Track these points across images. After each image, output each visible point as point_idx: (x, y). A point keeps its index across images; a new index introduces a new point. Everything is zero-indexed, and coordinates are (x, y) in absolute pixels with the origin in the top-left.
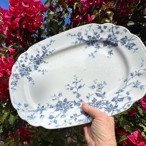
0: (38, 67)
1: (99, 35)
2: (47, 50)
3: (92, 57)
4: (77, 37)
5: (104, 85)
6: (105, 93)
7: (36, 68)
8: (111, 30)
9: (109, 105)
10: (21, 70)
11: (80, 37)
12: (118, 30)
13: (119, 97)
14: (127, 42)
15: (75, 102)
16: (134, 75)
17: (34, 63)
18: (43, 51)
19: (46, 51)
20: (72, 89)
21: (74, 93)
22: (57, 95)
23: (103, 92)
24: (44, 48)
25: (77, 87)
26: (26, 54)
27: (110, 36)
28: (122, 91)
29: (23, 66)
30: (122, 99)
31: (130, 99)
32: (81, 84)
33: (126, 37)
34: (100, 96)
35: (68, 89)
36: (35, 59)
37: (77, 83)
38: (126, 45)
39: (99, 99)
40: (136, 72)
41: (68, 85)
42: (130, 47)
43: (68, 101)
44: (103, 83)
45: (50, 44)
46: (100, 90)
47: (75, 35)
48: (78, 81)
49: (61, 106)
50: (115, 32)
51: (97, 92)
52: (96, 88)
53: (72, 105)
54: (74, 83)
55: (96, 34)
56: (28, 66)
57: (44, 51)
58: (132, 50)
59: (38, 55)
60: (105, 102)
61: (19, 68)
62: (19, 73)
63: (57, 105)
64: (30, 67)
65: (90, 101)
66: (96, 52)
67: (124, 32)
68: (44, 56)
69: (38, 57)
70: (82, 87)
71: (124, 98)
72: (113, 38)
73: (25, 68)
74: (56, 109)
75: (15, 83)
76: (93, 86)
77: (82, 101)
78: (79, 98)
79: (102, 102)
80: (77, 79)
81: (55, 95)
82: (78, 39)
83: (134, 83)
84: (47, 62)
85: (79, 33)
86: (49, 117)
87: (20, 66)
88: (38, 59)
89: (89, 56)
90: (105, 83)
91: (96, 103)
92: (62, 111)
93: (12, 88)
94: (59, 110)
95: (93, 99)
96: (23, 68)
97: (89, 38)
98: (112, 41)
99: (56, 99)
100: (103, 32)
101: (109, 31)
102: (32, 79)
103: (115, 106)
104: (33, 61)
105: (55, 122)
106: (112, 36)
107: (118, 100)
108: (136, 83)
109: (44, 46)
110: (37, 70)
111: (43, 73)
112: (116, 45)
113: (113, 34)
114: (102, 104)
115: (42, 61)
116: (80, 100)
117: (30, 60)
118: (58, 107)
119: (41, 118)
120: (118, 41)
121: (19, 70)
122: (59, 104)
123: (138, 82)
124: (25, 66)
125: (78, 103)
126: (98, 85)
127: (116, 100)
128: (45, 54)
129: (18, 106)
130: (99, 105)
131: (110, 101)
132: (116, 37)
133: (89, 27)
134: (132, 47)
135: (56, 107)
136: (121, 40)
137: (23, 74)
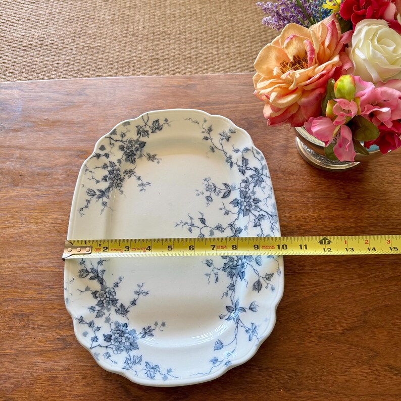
0: (122, 306)
1: (110, 162)
3: (147, 187)
4: (94, 199)
5: (210, 182)
6: (226, 185)
7: (123, 311)
8: (112, 142)
9: (250, 179)
10: (118, 349)
11: (98, 193)
12: (119, 133)
13: (240, 163)
14: (147, 128)
16: (208, 136)
17: (109, 310)
18: (91, 278)
19: (93, 270)
22: (209, 270)
23: (223, 187)
25: (202, 225)
26: (81, 320)
27: (122, 148)
28: (230, 158)
29: (108, 338)
30: (245, 160)
31: (246, 150)
32: (197, 217)
33: (137, 127)
34: (230, 192)
36: (101, 304)
37: (192, 225)
38: (150, 131)
39: (235, 195)
40: (203, 132)
42: (157, 128)
44: (206, 183)
46: (217, 190)
47: (88, 201)
48: (189, 221)
50: (120, 138)
51: (221, 195)
52: (213, 195)
55: (105, 166)
56: (113, 326)
57: (91, 275)
58: (165, 126)
59: (95, 294)
60: (243, 185)
61: (110, 351)
62: (124, 355)
63: (231, 275)
64: (118, 324)
65: (237, 209)
66: (139, 178)
67: (128, 126)
68: (102, 279)
69: (99, 295)
70: (204, 217)
71: (243, 157)
72: (129, 145)
73: (116, 335)
74: (239, 279)
75: (151, 370)
76: (208, 199)
77: (232, 223)
78: (224, 227)
79: (242, 189)
80: (184, 222)
81: (207, 275)
82: (99, 197)
83: (222, 140)
84: (120, 279)
85: (89, 193)
86: (257, 291)
87: (107, 347)
88: (105, 296)
89: (144, 190)
90: (208, 179)
91: (242, 199)
92: (245, 264)
93: (163, 378)
94: (243, 270)
95: (232, 206)
96: (115, 341)
97: (108, 180)
98: (134, 148)
99: (215, 274)
100: (109, 155)
101: (112, 146)
102: (149, 328)
103: (255, 171)
104: (105, 311)
105: (269, 277)
106: (124, 144)
107: (245, 165)
108: (222, 137)
109: (80, 272)
110: (128, 310)
111: (144, 294)
112: (143, 144)
113: (121, 141)
114: (247, 190)
115: (112, 290)
116: (230, 228)
117: (99, 316)
118: (236, 274)
119: (257, 309)
120: (138, 140)
121: (115, 352)
122: (228, 270)
123: (223, 134)
124: (111, 334)
125: (234, 231)
126: (207, 191)
127: (244, 168)
128: (100, 275)
129: (218, 363)
130: (248, 195)
131: (244, 178)
132: (129, 139)
133: (88, 171)
134: (161, 124)
135: (234, 278)
136: (139, 135)
137: (131, 344)
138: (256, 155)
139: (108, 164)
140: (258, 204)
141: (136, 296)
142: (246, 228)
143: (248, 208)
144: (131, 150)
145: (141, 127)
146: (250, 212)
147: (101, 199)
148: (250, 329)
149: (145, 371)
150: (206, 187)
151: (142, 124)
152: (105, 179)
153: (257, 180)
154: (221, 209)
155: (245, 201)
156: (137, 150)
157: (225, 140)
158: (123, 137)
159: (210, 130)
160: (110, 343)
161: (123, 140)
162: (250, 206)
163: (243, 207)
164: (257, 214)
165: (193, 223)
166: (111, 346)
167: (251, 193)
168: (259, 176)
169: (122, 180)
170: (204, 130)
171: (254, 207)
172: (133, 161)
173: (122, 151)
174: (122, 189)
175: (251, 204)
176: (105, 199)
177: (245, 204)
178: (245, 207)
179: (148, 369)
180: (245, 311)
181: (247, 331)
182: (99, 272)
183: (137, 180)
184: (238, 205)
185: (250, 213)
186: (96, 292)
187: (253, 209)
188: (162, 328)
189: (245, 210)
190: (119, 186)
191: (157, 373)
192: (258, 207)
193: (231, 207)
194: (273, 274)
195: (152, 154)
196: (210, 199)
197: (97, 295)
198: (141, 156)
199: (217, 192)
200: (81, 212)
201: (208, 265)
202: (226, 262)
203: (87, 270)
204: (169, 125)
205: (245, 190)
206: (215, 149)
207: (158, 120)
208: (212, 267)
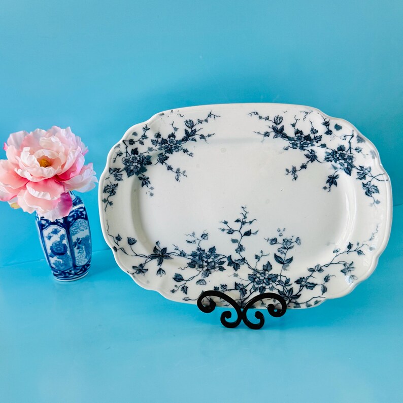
0: (167, 158)
1: (321, 137)
2: (195, 131)
3: (291, 176)
4: (271, 124)
5: (295, 244)
6: (291, 260)
7: (162, 159)
8: (348, 138)
9: (288, 288)
10: (127, 161)
11: (279, 127)
12: (360, 145)
13: (311, 280)
14: (368, 178)
15: (230, 258)
16: (353, 249)
17: (160, 149)
18: (186, 131)
20: (231, 232)
21: (234, 241)
22: (198, 235)
23: (288, 257)
24: (190, 124)
25: (243, 231)
26: (146, 129)
27: (341, 148)
28: (320, 270)
30: (312, 286)
31: (324, 290)
32: (252, 228)
33: (370, 168)
34: (281, 263)
35: (223, 230)
36: (164, 141)
37: (243, 223)
38: (365, 182)
39: (277, 268)
40: (358, 244)
41: (226, 223)
42: (369, 191)
43: (217, 252)
44: (294, 239)
45: (206, 121)
46: (285, 251)
47: (267, 118)
48: (247, 220)
49: (201, 258)
50: (353, 146)
51: (278, 254)
52: (279, 246)
53: (223, 262)
54: (238, 221)
55: (314, 131)
56: (146, 155)
57: (189, 130)
58: (369, 200)
59: (173, 135)
60: (284, 279)
61: (124, 155)
62: (122, 166)
63: (194, 255)
64: (149, 157)
65: (260, 268)
66: (304, 167)
67: (370, 156)
68: (187, 140)
69: (172, 140)
70: (252, 235)
71: (316, 284)
72: (347, 156)
73: (138, 158)
74: (190, 261)
75: (111, 189)
76: (273, 240)
77: (245, 261)
78: (241, 253)
79: (279, 277)
80: (247, 215)
81: (194, 234)
82: (274, 128)
83: (344, 265)
84: (191, 154)
85: (277, 118)
86: (174, 277)
87: (127, 152)
88: (171, 144)
89: (287, 173)
90: (298, 242)
91: (267, 275)
92: (201, 270)
93: (105, 199)
94: (197, 267)
95: (265, 263)
96: (133, 157)
97: (297, 135)
98: (343, 161)
99: (194, 241)
100: (331, 134)
101: (343, 138)
102: (149, 182)
103: (296, 295)
104: (158, 146)
105: (185, 289)
106: (346, 150)
107: (306, 286)
108: (348, 265)
109: (190, 121)
110: (164, 164)
111: (177, 177)
112: (348, 171)
113: (350, 148)
114: (277, 283)
115: (180, 148)
116: (241, 258)
117: (153, 142)
118: (195, 259)
119: (159, 275)
120: (353, 166)
121: (124, 159)
122: (198, 253)
123: (351, 266)
124: (139, 154)
125: (237, 262)
126: (284, 240)
127: (303, 283)
128: (190, 138)
129: (116, 241)
130: (271, 282)
131: (292, 281)
132: (354, 156)
133: (305, 114)
134: (373, 195)
135: (191, 257)
136: (360, 168)
137: (132, 171)
138: (314, 300)
139: (318, 134)
140: (259, 291)
141: (175, 170)
142: (236, 275)
143: (256, 280)
144: (340, 158)
145: (369, 171)
146: (252, 282)
147: (272, 130)
148: (142, 268)
149: (110, 185)
150: (288, 239)
151: (374, 173)
152: (298, 132)
153: (285, 295)
154: (262, 252)
155: (265, 278)
156: (342, 164)
157: (342, 267)
158: (356, 149)
159: (360, 252)
160: (130, 154)
161: (352, 150)
162: (259, 283)
163: (258, 275)
164: (248, 288)
165: (246, 224)
166: (128, 156)
167: (273, 286)
168: (288, 298)
169: (302, 148)
170: (360, 245)
171: (256, 286)
172: (327, 159)
173: (338, 148)
174: (291, 149)
175: (260, 284)
176: (272, 134)
177: (261, 278)
178: (259, 278)
179: (111, 187)
180: (159, 265)
181: (141, 265)
182: (193, 137)
183: (301, 165)
184: (264, 269)
185: (250, 282)
186: (174, 137)
187: (254, 285)
188: (149, 194)
189: (254, 277)
190: (294, 146)
191: (109, 194)
192: (255, 291)
193: (263, 261)
194: (186, 293)
195: (337, 180)
196: (274, 243)
197: (171, 138)
198: (335, 168)
199: (282, 250)
200: (253, 114)
201: (203, 235)
202: (206, 252)
203: (193, 126)
204: (371, 205)
205: (277, 280)
206: (335, 254)
207: (379, 192)
208: (200, 239)
